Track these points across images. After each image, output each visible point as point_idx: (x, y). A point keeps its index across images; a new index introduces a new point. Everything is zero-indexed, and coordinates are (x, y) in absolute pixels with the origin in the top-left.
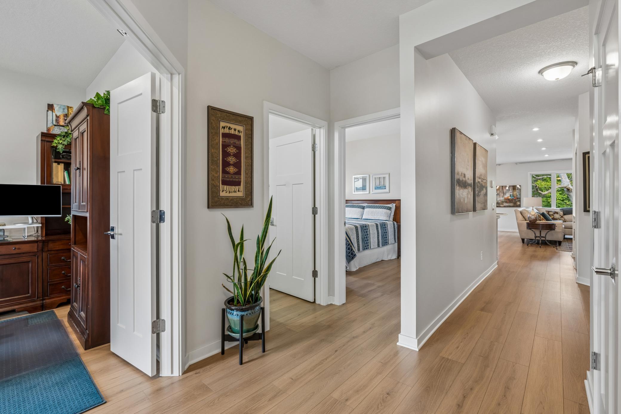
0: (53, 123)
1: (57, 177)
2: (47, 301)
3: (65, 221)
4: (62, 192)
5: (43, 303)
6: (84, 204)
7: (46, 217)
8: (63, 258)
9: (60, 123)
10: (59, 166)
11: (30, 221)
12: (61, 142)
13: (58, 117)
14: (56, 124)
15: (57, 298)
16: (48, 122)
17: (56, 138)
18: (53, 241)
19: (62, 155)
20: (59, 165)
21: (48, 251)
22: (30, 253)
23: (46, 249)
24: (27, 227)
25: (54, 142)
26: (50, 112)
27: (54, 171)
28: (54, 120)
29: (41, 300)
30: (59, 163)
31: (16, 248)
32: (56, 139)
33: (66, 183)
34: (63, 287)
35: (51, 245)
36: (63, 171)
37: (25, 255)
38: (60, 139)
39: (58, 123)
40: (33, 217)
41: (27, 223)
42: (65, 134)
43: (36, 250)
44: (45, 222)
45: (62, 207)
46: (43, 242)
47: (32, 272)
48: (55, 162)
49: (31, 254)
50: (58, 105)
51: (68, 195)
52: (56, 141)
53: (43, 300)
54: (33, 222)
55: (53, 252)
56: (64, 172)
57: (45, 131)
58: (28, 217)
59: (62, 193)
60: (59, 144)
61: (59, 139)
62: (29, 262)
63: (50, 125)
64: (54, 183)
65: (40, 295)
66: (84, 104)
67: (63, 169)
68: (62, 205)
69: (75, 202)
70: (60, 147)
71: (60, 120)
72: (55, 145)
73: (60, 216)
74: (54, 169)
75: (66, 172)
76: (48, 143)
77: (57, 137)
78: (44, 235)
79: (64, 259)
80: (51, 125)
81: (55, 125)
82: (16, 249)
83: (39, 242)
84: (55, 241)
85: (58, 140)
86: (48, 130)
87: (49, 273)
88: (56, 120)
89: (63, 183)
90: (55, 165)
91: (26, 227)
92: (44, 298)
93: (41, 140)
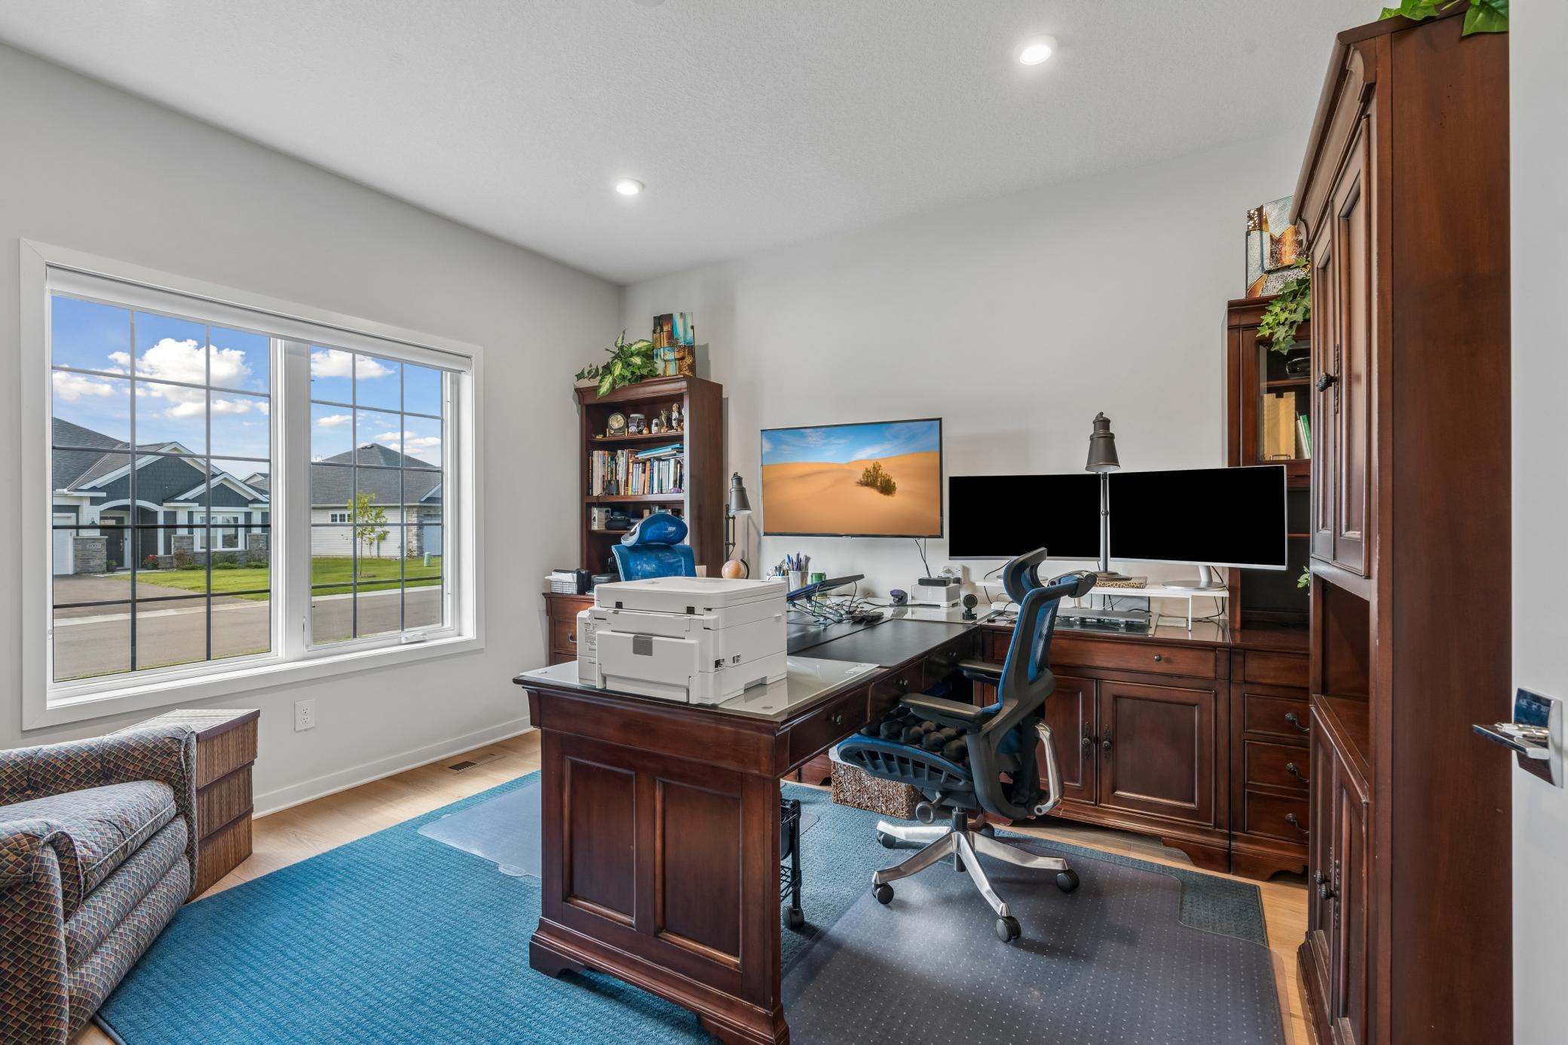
0: (1263, 268)
1: (1276, 440)
2: (1242, 845)
3: (1300, 586)
4: (1288, 488)
5: (1230, 849)
6: (1355, 534)
7: (1242, 570)
8: (1289, 716)
9: (1284, 260)
10: (1282, 401)
11: (1204, 578)
12: (1282, 317)
13: (1276, 242)
14: (1271, 267)
15: (1272, 847)
16: (1249, 269)
17: (1270, 308)
18: (1261, 653)
19: (1289, 365)
20: (1282, 397)
21: (1245, 682)
22: (1195, 678)
23: (1238, 676)
24: (1193, 597)
25: (1264, 323)
26: (1255, 234)
27: (1265, 422)
28: (1265, 257)
29: (1223, 836)
30: (1279, 392)
31: (1163, 657)
32: (1270, 312)
33: (1303, 456)
34: (1290, 815)
35: (1255, 667)
36: (1294, 415)
37: (1182, 682)
38: (1282, 310)
39: (1278, 260)
40: (1211, 568)
41: (1195, 585)
42: (1297, 288)
43: (1212, 675)
44: (1239, 585)
45: (1289, 537)
46: (1231, 650)
47: (1200, 739)
48: (1270, 390)
49: (1197, 683)
50: (1277, 202)
51: (1301, 494)
52: (1268, 319)
53: (1231, 837)
54: (1210, 584)
55: (1258, 690)
56: (1296, 419)
57: (1241, 295)
58: (1197, 566)
59: (1288, 492)
60: (1276, 324)
61: (1277, 309)
62: (1194, 705)
63: (1255, 273)
64: (1267, 459)
65: (1223, 818)
66: (1349, 41)
67: (1294, 411)
68: (1288, 533)
69: (1323, 526)
70: (1281, 333)
71: (1283, 249)
72: (1267, 332)
73: (1283, 568)
74: (1265, 413)
75: (1304, 419)
76: (1248, 333)
77: (1272, 304)
78: (1238, 625)
79: (1293, 722)
80: (1259, 273)
81: (1269, 272)
82: (1162, 661)
83: (1219, 651)
84: (1267, 654)
85: (1276, 314)
86: (1250, 291)
87: (1248, 758)
88: (1272, 253)
89: (1293, 457)
90: (1268, 399)
91: (1190, 597)
92: (1233, 833)
93: (1228, 329)
